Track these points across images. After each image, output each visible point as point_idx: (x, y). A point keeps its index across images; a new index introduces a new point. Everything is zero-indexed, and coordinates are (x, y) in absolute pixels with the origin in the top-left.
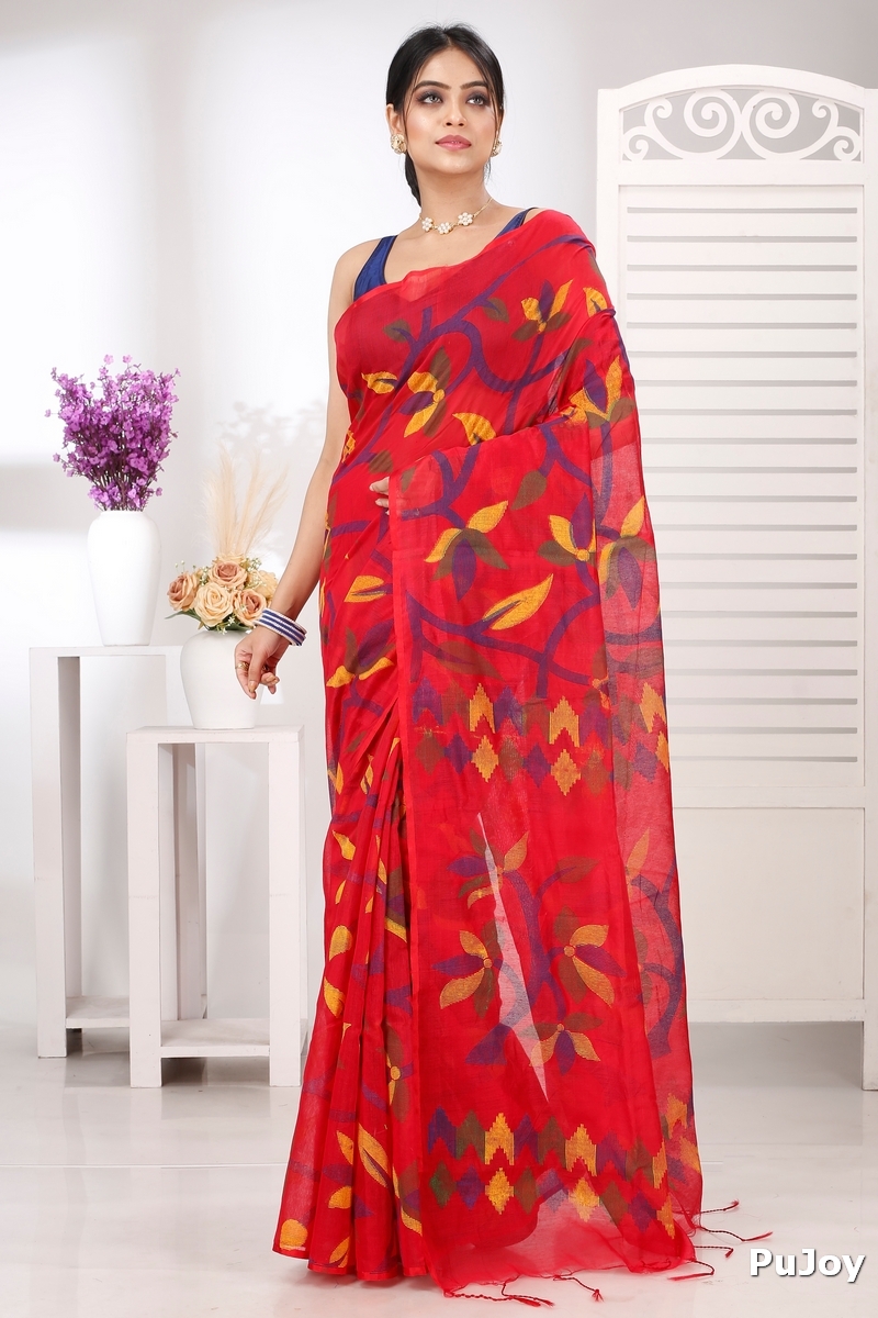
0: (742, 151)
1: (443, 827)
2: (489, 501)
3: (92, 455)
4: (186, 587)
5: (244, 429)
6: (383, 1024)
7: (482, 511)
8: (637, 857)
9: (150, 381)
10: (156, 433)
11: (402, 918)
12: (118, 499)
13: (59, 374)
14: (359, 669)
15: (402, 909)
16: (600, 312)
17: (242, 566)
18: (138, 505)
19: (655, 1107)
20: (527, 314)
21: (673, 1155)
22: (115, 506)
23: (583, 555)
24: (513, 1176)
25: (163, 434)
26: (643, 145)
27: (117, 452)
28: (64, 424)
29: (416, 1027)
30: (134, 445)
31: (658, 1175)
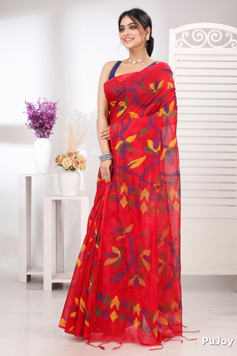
0: (207, 46)
2: (132, 134)
3: (35, 124)
4: (60, 159)
5: (77, 117)
6: (90, 271)
7: (130, 137)
9: (51, 104)
10: (52, 118)
12: (42, 135)
13: (27, 102)
16: (171, 88)
17: (74, 153)
18: (47, 137)
20: (151, 87)
22: (41, 137)
23: (156, 151)
24: (118, 313)
25: (54, 118)
26: (181, 44)
27: (42, 123)
28: (28, 115)
30: (46, 121)
31: (155, 319)
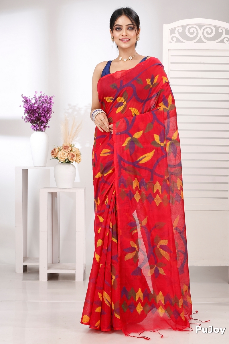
0: (200, 41)
1: (126, 214)
2: (139, 130)
3: (32, 117)
4: (55, 152)
5: (70, 111)
6: (111, 264)
7: (137, 133)
8: (176, 223)
9: (47, 98)
10: (48, 112)
11: (116, 237)
12: (38, 128)
13: (23, 96)
14: (104, 173)
15: (116, 235)
16: (166, 82)
17: (70, 146)
18: (43, 130)
19: (180, 287)
20: (147, 83)
21: (185, 299)
22: (37, 130)
23: (162, 145)
24: (143, 305)
25: (50, 112)
26: (175, 39)
27: (38, 116)
28: (24, 109)
29: (119, 266)
30: (42, 115)
31: (180, 304)
